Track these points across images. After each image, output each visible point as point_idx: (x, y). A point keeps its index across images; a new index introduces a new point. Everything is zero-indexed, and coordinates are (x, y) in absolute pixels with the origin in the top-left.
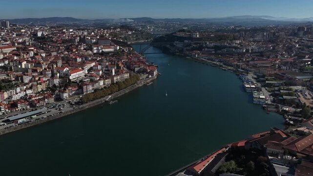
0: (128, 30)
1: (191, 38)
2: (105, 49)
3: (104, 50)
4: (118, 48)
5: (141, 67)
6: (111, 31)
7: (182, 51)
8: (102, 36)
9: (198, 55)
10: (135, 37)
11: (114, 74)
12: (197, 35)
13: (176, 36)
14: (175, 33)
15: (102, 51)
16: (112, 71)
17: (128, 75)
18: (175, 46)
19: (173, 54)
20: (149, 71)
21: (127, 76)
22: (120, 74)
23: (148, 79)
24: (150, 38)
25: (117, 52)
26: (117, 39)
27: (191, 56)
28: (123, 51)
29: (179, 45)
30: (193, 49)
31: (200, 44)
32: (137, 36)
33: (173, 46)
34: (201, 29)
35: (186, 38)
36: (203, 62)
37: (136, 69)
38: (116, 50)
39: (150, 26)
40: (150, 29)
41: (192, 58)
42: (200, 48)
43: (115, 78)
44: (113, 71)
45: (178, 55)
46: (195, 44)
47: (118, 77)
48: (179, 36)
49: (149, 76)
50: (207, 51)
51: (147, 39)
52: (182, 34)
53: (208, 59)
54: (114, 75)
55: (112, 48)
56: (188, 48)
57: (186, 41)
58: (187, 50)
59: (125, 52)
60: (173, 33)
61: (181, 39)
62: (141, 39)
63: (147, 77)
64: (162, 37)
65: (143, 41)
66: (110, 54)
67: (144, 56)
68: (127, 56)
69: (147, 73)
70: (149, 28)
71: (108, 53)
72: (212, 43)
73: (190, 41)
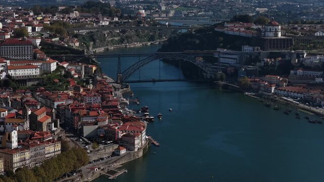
0: (100, 16)
1: (259, 40)
2: (15, 69)
3: (12, 73)
4: (53, 67)
5: (100, 124)
6: (55, 18)
7: (233, 75)
8: (20, 33)
9: (277, 86)
10: (118, 35)
11: (15, 144)
12: (276, 31)
13: (223, 34)
14: (222, 25)
15: (8, 76)
16: (10, 137)
17: (58, 147)
18: (216, 60)
19: (211, 83)
20: (121, 135)
21: (53, 150)
22: (34, 144)
23: (115, 158)
24: (160, 37)
25: (49, 79)
26: (62, 39)
27: (258, 89)
28: (68, 74)
29: (227, 57)
30: (265, 71)
31: (283, 56)
32: (123, 32)
33: (211, 60)
34: (302, 14)
35: (247, 41)
36: (287, 109)
37: (88, 130)
38: (46, 72)
39: (167, 5)
40: (167, 12)
41: (260, 96)
42: (285, 69)
43: (16, 158)
44: (14, 135)
45: (225, 87)
46: (271, 56)
47: (27, 155)
48: (231, 33)
49: (118, 150)
50: (302, 77)
51: (152, 38)
52: (238, 29)
53: (304, 101)
54: (16, 149)
55: (36, 67)
56: (251, 67)
57: (247, 49)
58: (249, 73)
59: (72, 77)
60: (215, 26)
61: (234, 42)
62: (135, 38)
63: (114, 154)
64: (189, 35)
65: (139, 45)
66: (29, 84)
67: (129, 89)
68: (76, 89)
69: (115, 142)
70: (163, 8)
71: (23, 81)
72: (315, 55)
73: (257, 49)
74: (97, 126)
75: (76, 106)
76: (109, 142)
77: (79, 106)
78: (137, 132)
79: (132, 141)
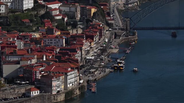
5: (23, 63)
37: (8, 70)
74: (19, 66)
75: (7, 44)
76: (23, 83)
77: (10, 44)
78: (59, 73)
79: (50, 82)
